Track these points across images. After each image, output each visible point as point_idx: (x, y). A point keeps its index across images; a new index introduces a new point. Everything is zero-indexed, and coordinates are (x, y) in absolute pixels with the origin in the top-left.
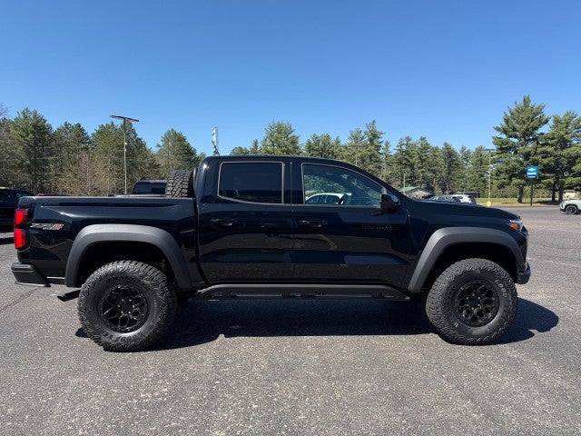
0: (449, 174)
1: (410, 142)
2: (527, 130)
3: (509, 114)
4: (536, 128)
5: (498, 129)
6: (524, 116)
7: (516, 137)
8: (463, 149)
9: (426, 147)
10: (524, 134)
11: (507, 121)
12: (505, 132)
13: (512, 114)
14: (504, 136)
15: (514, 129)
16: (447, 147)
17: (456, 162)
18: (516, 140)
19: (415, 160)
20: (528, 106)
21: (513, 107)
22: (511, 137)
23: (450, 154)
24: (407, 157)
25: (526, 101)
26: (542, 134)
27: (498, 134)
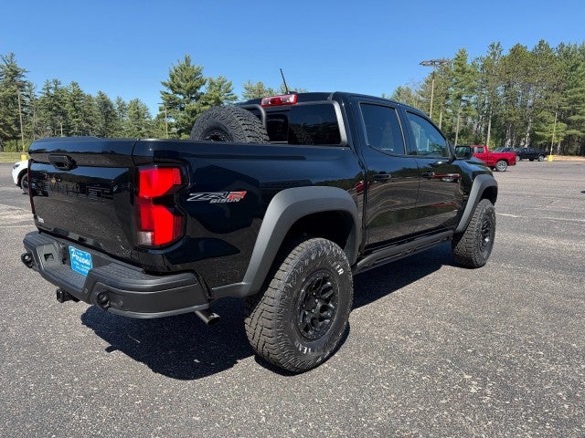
0: (106, 125)
1: (59, 86)
2: (192, 88)
3: (173, 71)
4: (198, 88)
5: (165, 84)
6: (187, 74)
7: (181, 94)
8: (119, 100)
9: (79, 94)
10: (188, 92)
11: (173, 77)
12: (172, 88)
13: (176, 71)
14: (170, 92)
15: (179, 87)
16: (102, 96)
17: (113, 113)
18: (181, 97)
19: (68, 107)
20: (188, 65)
21: (177, 65)
22: (176, 93)
23: (105, 104)
24: (57, 103)
25: (187, 60)
26: (202, 94)
27: (165, 89)
